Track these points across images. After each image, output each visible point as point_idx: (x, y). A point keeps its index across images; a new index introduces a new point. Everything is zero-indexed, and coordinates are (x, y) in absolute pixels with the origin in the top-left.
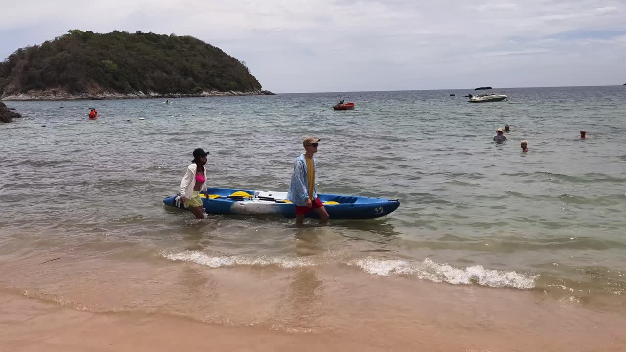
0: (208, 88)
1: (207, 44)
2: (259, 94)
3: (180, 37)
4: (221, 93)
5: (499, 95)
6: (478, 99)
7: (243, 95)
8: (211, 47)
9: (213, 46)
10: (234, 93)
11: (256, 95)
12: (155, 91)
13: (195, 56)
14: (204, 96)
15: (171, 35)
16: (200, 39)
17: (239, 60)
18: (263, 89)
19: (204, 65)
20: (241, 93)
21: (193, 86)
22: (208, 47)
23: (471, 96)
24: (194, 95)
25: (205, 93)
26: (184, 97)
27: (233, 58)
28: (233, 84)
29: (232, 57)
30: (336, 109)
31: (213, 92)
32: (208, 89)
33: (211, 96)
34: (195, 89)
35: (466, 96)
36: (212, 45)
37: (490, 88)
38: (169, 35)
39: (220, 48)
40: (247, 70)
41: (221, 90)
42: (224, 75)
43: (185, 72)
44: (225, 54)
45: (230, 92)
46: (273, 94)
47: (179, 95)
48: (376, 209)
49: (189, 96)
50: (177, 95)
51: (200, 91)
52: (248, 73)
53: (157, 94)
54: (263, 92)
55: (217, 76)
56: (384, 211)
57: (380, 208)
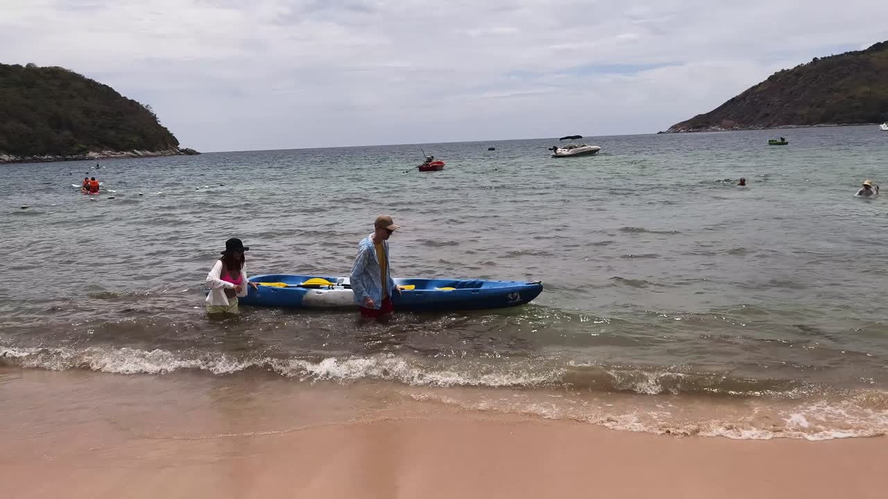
0: (98, 145)
1: (89, 80)
2: (176, 154)
3: (42, 68)
4: (118, 154)
5: (592, 147)
6: (566, 152)
7: (152, 156)
8: (96, 84)
9: (97, 83)
10: (139, 153)
11: (173, 155)
12: (9, 152)
13: (72, 97)
14: (92, 159)
15: (28, 65)
16: (76, 72)
17: (141, 104)
18: (181, 146)
19: (87, 112)
20: (148, 153)
21: (72, 144)
22: (90, 84)
23: (555, 149)
24: (74, 156)
25: (92, 154)
26: (59, 160)
27: (132, 100)
28: (135, 139)
29: (129, 98)
30: (421, 169)
31: (106, 153)
32: (96, 148)
33: (103, 158)
34: (76, 149)
35: (550, 149)
36: (97, 81)
37: (581, 137)
38: (24, 66)
39: (110, 86)
40: (154, 118)
41: (117, 149)
42: (121, 126)
43: (58, 123)
44: (117, 95)
45: (133, 152)
46: (199, 153)
47: (50, 157)
48: (510, 296)
49: (67, 160)
50: (46, 157)
51: (85, 151)
52: (156, 122)
53: (12, 158)
54: (183, 151)
55: (111, 128)
56: (521, 298)
57: (515, 294)
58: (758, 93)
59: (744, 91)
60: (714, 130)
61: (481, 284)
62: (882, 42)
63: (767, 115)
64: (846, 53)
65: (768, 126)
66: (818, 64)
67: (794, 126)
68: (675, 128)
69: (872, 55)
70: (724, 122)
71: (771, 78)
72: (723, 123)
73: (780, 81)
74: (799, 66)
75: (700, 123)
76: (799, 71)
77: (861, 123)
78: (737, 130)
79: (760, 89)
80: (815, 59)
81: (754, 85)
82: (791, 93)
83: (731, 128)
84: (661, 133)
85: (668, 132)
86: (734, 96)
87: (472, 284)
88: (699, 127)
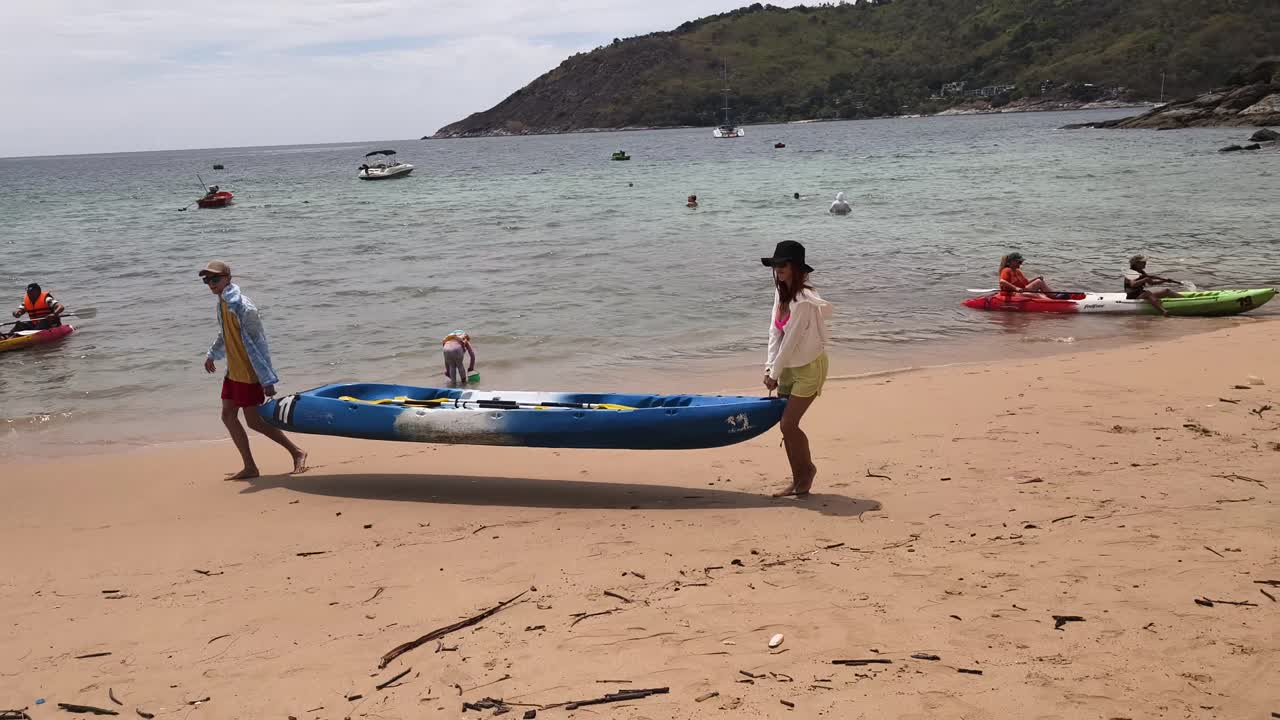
23: (366, 168)
30: (203, 204)
48: (730, 420)
56: (750, 424)
57: (740, 417)
58: (549, 84)
59: (531, 81)
60: (497, 135)
61: (688, 401)
62: (692, 21)
63: (562, 115)
64: (652, 33)
65: (566, 130)
66: (619, 47)
67: (597, 130)
68: (445, 132)
69: (681, 37)
70: (510, 123)
71: (565, 64)
72: (508, 125)
73: (577, 69)
74: (597, 49)
75: (477, 125)
76: (598, 55)
77: (674, 126)
78: (526, 134)
79: (552, 78)
80: (616, 40)
81: (544, 73)
82: (590, 84)
83: (517, 131)
84: (426, 138)
85: (435, 137)
86: (520, 88)
87: (675, 401)
88: (475, 131)
